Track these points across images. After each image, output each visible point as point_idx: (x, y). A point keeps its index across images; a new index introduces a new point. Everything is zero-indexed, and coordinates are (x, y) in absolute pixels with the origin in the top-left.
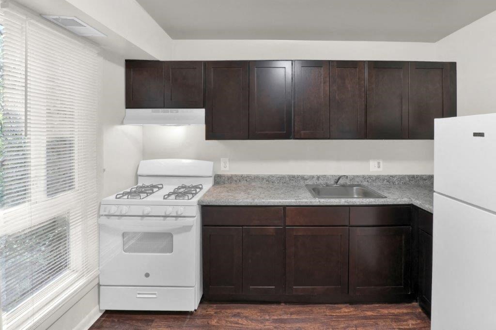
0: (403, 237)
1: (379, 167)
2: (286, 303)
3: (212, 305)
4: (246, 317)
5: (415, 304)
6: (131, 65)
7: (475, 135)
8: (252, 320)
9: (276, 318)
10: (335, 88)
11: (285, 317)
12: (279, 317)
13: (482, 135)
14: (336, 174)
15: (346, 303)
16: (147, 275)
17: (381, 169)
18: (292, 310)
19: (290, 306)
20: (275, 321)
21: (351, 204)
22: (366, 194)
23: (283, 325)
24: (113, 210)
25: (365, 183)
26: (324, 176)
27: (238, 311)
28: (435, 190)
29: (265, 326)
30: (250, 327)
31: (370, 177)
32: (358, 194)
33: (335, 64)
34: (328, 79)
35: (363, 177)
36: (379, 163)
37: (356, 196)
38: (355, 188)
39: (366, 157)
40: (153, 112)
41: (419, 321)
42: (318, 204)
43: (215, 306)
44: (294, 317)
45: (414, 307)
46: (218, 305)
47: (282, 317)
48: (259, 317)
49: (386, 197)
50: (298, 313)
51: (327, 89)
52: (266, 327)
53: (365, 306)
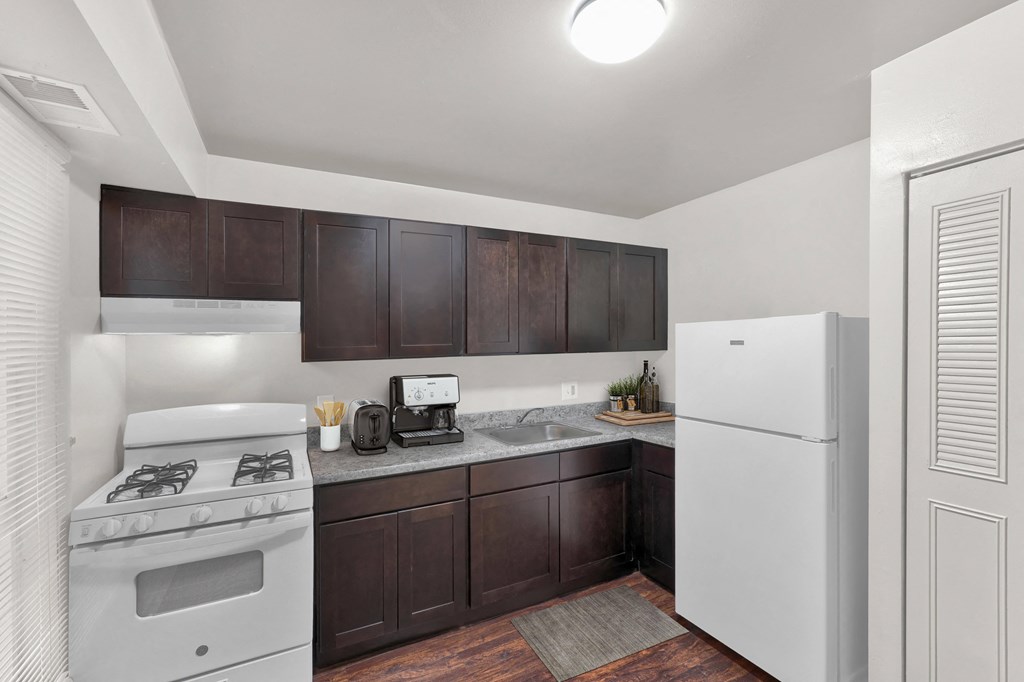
0: (624, 485)
1: (573, 393)
2: (467, 624)
3: (337, 670)
4: (413, 667)
5: (636, 573)
6: (114, 198)
7: (733, 343)
8: (423, 666)
9: (461, 650)
10: (527, 275)
11: (475, 644)
12: (468, 647)
13: (741, 343)
14: (517, 407)
15: (553, 597)
16: (202, 651)
17: (575, 396)
18: (481, 631)
19: (476, 627)
20: (462, 655)
21: (562, 448)
22: (565, 433)
23: (477, 656)
24: (113, 528)
25: (556, 419)
26: (500, 413)
27: (392, 662)
28: (677, 413)
29: (449, 667)
30: (427, 677)
31: (562, 408)
32: (553, 433)
33: (527, 237)
34: (516, 261)
35: (554, 409)
36: (573, 387)
37: (550, 438)
38: (548, 427)
39: (556, 380)
40: (175, 306)
41: (649, 592)
42: (519, 454)
43: (343, 668)
44: (488, 639)
45: (636, 578)
46: (349, 666)
47: (471, 646)
48: (434, 659)
49: (601, 434)
50: (494, 632)
51: (515, 275)
52: (453, 668)
53: (580, 594)
